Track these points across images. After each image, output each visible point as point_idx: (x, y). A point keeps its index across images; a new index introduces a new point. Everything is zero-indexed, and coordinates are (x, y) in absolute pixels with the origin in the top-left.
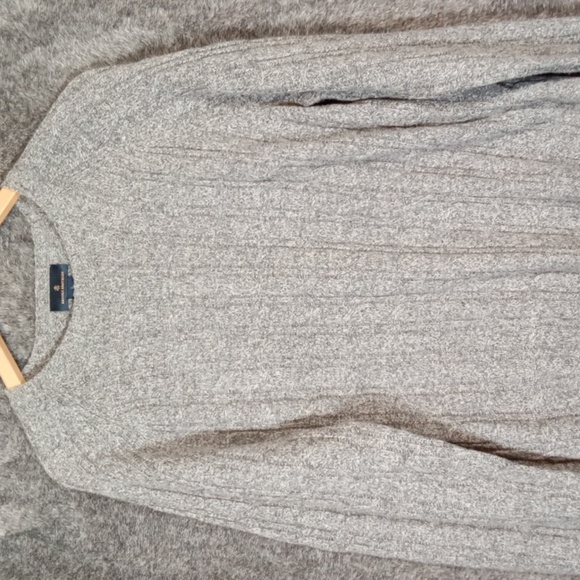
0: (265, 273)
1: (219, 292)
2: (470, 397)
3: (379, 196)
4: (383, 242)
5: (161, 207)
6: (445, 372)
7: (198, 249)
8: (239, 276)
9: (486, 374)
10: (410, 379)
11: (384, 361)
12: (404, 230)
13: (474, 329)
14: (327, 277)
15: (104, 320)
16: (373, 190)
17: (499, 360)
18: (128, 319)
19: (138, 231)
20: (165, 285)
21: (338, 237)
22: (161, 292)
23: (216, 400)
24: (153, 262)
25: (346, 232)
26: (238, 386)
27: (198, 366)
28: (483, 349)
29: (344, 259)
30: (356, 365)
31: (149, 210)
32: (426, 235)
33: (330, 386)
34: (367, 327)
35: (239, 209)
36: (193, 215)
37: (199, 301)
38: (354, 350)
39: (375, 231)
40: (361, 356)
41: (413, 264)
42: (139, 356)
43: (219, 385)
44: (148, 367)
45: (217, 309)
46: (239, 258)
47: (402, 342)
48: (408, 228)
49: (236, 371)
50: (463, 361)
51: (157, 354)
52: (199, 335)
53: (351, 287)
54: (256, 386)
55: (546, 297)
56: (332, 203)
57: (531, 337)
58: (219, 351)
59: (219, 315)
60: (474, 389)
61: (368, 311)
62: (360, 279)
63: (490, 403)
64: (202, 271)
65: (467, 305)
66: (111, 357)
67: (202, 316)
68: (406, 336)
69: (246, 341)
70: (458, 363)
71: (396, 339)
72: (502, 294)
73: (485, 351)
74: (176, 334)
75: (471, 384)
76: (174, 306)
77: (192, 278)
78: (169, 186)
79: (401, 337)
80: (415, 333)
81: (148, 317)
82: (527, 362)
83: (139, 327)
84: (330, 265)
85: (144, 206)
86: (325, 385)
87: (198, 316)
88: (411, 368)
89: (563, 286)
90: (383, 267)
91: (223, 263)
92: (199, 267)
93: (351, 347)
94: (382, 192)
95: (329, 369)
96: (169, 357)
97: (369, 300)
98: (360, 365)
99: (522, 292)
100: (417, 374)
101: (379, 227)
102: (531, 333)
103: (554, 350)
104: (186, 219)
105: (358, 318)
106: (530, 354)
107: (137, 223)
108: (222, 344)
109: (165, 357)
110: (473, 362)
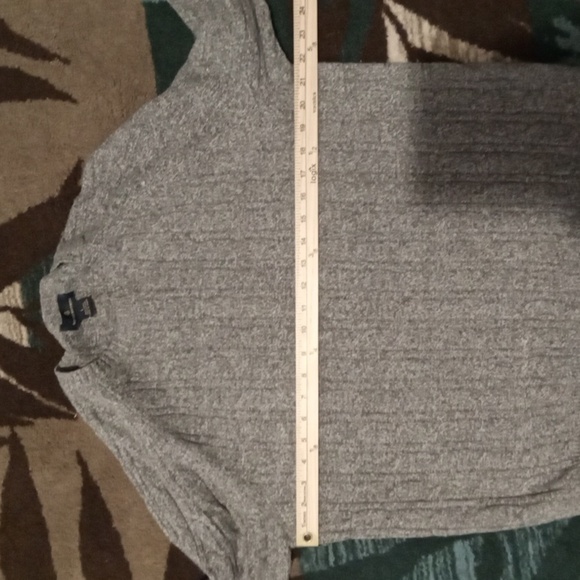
0: (284, 294)
1: (244, 312)
2: (464, 425)
3: (377, 209)
4: (386, 258)
5: (188, 234)
6: (442, 399)
7: (223, 273)
8: (261, 298)
9: (480, 402)
10: (410, 404)
11: (387, 387)
12: (404, 243)
13: (471, 359)
14: (338, 298)
15: (145, 335)
16: (371, 204)
17: (492, 389)
18: (165, 336)
19: (171, 259)
20: (197, 306)
21: (345, 254)
22: (193, 313)
23: (237, 415)
24: (185, 286)
25: (352, 249)
26: (257, 404)
27: (223, 382)
28: (478, 378)
29: (352, 280)
30: (362, 388)
31: (178, 239)
32: (425, 247)
33: (339, 409)
34: (373, 352)
35: (256, 231)
36: (216, 239)
37: (226, 322)
38: (361, 374)
39: (378, 246)
40: (367, 381)
41: (412, 283)
42: (174, 369)
43: (241, 402)
44: (181, 379)
45: (242, 329)
46: (260, 279)
47: (404, 368)
48: (408, 241)
49: (257, 390)
50: (459, 389)
51: (189, 369)
52: (226, 354)
53: (358, 306)
54: (273, 405)
55: (535, 325)
56: (337, 219)
57: (523, 368)
58: (243, 370)
59: (243, 335)
60: (469, 416)
61: (375, 336)
62: (366, 299)
63: (482, 430)
64: (228, 293)
65: (464, 334)
66: (151, 367)
67: (230, 336)
68: (408, 363)
69: (267, 361)
70: (454, 390)
71: (399, 366)
72: (496, 322)
73: (479, 380)
74: (207, 351)
75: (466, 411)
76: (206, 326)
77: (220, 299)
78: (193, 215)
79: (403, 364)
80: (417, 360)
81: (183, 334)
82: (518, 391)
83: (175, 344)
84: (340, 285)
85: (173, 235)
86: (334, 408)
87: (225, 337)
88: (411, 394)
89: (552, 315)
90: (386, 286)
91: (246, 284)
92: (226, 289)
93: (358, 371)
94: (380, 205)
95: (338, 392)
96: (200, 373)
97: (375, 325)
98: (366, 390)
99: (514, 320)
100: (417, 399)
101: (381, 242)
102: (523, 364)
103: (543, 379)
104: (210, 244)
105: (366, 342)
106: (521, 383)
107: (170, 252)
108: (245, 364)
109: (196, 372)
110: (468, 390)
